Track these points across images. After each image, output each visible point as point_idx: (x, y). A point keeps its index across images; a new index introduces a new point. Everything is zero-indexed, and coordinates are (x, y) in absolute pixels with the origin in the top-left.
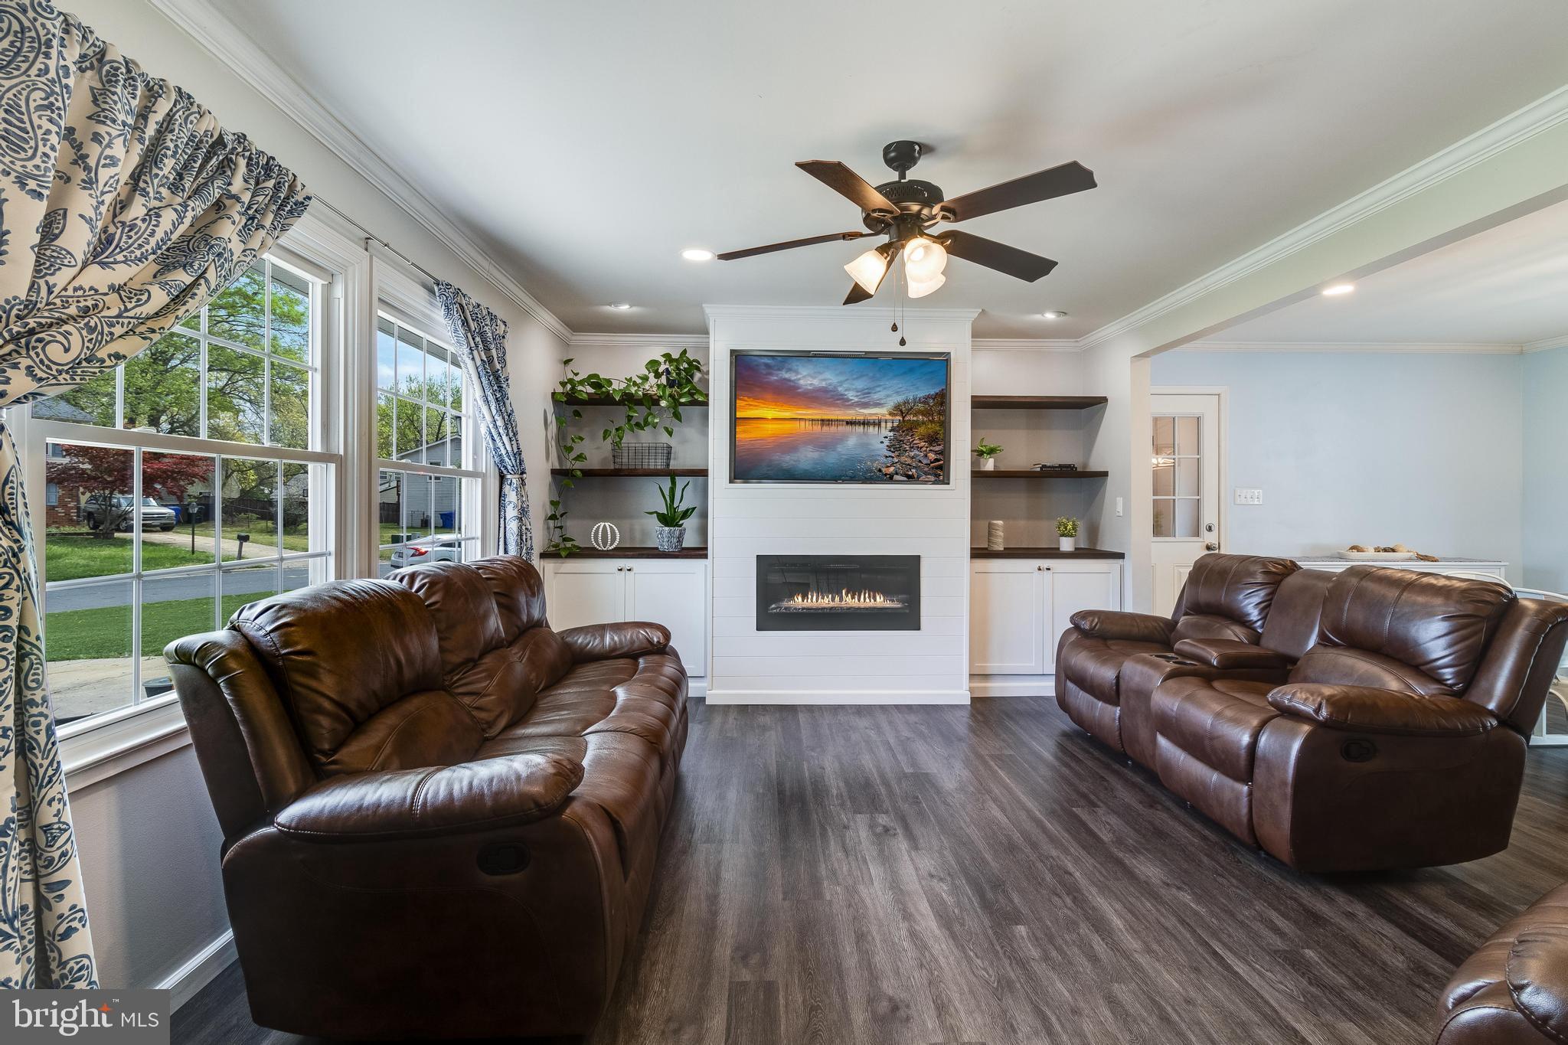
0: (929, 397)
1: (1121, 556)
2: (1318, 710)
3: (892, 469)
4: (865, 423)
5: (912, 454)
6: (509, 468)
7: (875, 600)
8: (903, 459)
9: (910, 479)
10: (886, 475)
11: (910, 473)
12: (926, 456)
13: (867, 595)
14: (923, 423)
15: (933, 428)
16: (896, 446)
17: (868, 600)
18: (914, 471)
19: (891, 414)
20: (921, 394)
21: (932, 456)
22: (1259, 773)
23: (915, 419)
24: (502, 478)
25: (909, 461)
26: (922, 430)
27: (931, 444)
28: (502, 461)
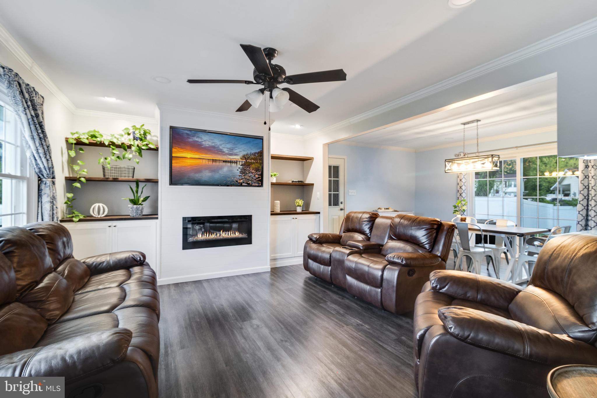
0: (255, 153)
1: (319, 213)
2: (402, 261)
3: (242, 181)
4: (231, 162)
5: (249, 175)
6: (45, 175)
7: (235, 234)
8: (246, 177)
9: (249, 185)
10: (239, 183)
11: (249, 182)
12: (255, 176)
13: (232, 232)
14: (254, 163)
15: (257, 165)
16: (243, 172)
17: (232, 234)
18: (250, 182)
19: (241, 159)
20: (253, 152)
21: (257, 176)
22: (385, 284)
23: (251, 161)
24: (40, 180)
25: (248, 178)
26: (253, 166)
27: (256, 171)
28: (41, 171)
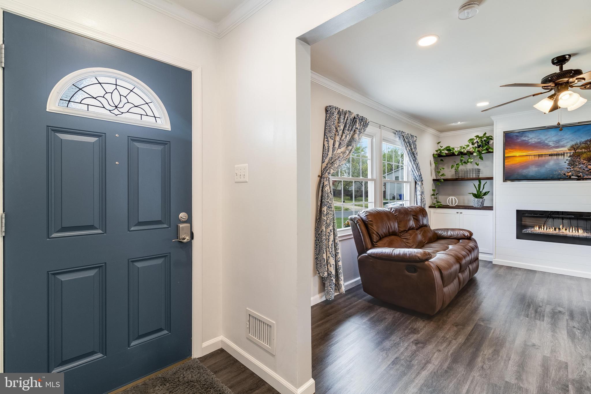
0: (586, 141)
3: (570, 174)
4: (557, 155)
5: (579, 166)
6: (418, 180)
8: (575, 169)
9: (579, 178)
10: (567, 176)
14: (584, 153)
15: (589, 155)
16: (572, 164)
18: (581, 174)
19: (569, 150)
20: (583, 140)
21: (590, 167)
23: (580, 151)
24: (416, 183)
25: (578, 170)
26: (583, 156)
28: (416, 178)
